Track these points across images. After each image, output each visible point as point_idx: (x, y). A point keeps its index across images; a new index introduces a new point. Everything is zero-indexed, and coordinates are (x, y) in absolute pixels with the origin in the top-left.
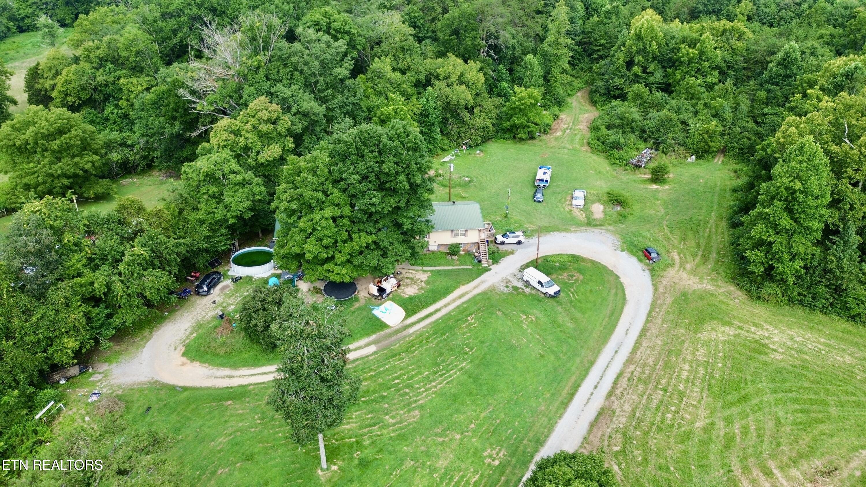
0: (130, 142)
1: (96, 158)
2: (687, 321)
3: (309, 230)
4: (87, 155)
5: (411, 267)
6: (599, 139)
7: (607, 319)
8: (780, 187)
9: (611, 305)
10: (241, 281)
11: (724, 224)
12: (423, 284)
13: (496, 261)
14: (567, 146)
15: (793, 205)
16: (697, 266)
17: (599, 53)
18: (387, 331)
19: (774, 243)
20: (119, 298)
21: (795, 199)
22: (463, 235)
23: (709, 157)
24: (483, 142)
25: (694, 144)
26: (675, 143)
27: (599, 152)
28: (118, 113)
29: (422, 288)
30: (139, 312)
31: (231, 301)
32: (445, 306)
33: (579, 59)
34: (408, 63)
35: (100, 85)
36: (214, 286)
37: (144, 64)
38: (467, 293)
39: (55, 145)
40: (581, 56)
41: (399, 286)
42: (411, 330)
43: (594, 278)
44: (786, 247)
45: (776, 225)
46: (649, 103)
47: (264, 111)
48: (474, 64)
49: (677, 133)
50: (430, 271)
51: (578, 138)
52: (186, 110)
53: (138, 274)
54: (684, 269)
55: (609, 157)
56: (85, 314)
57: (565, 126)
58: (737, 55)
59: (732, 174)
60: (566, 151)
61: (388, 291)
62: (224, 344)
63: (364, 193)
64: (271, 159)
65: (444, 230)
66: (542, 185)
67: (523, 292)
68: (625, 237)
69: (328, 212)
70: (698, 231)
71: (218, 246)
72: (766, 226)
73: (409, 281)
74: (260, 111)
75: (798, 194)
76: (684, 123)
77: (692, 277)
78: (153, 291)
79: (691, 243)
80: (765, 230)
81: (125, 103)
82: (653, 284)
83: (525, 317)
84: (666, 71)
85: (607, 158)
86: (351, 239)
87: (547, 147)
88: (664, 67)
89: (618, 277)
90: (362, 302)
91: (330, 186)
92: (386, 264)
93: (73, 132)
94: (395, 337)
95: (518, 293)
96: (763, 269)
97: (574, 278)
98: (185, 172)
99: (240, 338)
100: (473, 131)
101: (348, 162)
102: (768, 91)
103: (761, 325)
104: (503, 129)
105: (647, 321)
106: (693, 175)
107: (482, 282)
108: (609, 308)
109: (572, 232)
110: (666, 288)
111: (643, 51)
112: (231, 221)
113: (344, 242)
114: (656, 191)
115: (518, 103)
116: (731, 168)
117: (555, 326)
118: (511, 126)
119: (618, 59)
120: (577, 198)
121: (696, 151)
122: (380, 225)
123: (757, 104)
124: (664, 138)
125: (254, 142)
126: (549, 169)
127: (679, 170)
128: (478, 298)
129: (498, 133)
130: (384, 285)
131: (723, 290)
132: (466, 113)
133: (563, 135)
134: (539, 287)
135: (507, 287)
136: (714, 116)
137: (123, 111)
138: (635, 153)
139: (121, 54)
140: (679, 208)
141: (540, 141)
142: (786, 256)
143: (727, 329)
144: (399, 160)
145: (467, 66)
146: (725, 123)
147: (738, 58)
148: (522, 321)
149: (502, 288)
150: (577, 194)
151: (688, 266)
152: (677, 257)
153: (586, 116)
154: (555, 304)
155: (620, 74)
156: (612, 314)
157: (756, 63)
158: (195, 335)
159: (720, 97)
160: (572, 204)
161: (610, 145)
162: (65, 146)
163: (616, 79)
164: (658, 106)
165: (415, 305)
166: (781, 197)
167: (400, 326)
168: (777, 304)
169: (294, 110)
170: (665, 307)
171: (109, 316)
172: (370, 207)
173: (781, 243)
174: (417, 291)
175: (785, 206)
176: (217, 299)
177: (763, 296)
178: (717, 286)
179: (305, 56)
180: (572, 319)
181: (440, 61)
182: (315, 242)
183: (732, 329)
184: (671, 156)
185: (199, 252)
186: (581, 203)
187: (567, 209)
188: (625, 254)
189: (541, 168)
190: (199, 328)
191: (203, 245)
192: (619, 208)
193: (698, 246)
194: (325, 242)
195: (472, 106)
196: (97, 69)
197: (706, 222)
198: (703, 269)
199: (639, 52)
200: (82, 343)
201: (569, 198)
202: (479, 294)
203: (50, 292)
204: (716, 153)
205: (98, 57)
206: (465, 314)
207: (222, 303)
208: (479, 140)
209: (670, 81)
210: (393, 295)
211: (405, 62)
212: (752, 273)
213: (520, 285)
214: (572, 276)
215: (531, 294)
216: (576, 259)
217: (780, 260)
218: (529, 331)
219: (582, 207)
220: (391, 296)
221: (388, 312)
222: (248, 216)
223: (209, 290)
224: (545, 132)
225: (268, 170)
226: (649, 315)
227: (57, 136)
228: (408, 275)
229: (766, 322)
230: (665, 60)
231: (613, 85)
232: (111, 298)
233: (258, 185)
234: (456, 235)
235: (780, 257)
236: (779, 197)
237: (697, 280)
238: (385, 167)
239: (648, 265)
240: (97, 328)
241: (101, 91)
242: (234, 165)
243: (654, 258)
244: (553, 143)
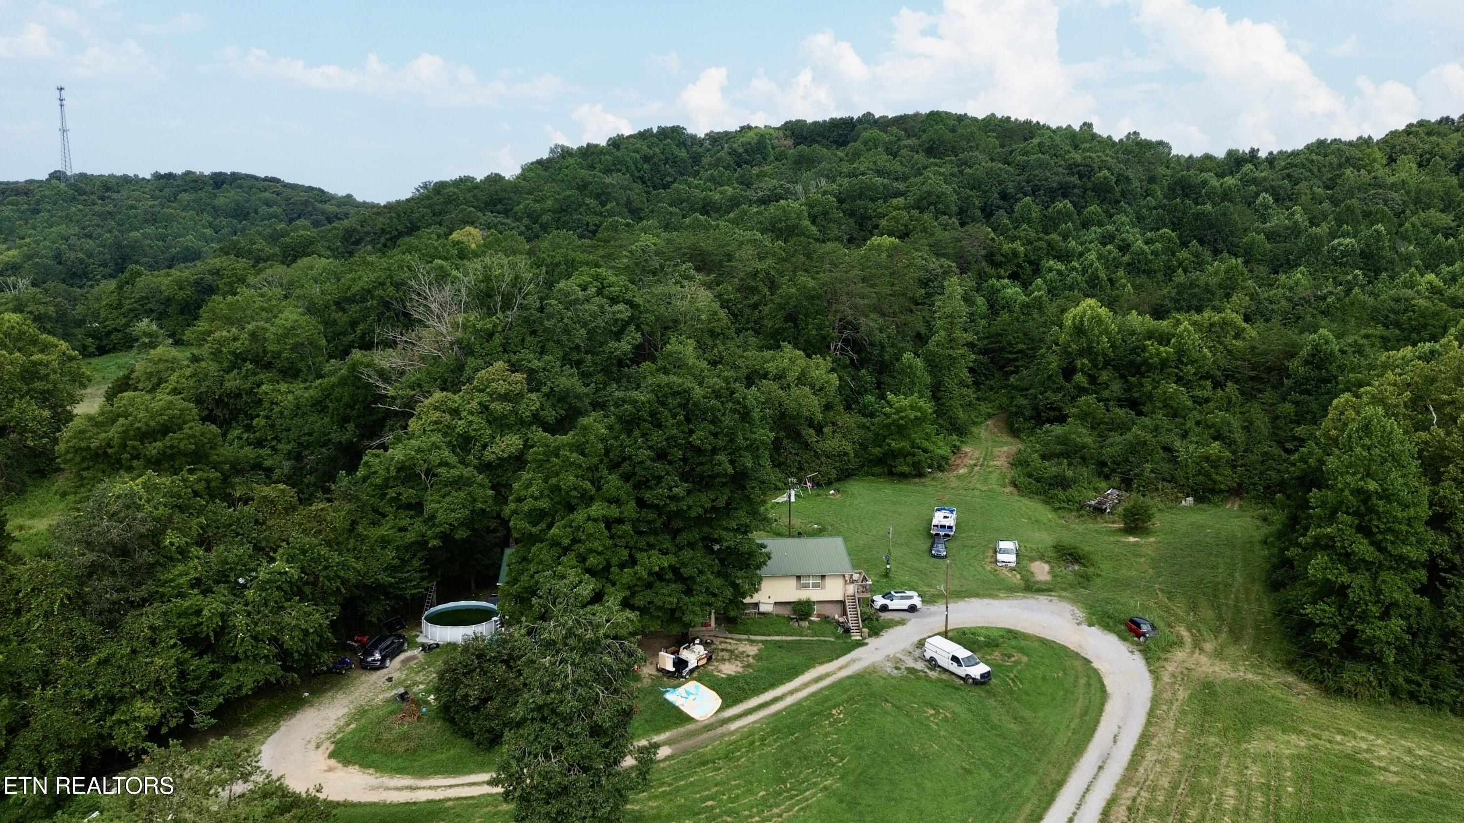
0: (267, 463)
1: (214, 474)
2: (1220, 725)
3: (566, 542)
4: (201, 470)
5: (729, 636)
6: (1030, 476)
7: (1077, 721)
8: (1342, 490)
9: (1081, 700)
10: (438, 650)
11: (1257, 588)
12: (751, 660)
13: (875, 632)
14: (978, 486)
15: (1370, 520)
16: (1222, 647)
17: (1017, 363)
18: (690, 727)
19: (1349, 586)
20: (238, 641)
21: (1371, 510)
22: (816, 586)
23: (1216, 499)
24: (839, 479)
25: (1188, 479)
26: (1156, 478)
27: (1033, 493)
28: (248, 438)
29: (749, 666)
30: (268, 668)
31: (419, 678)
32: (791, 693)
33: (985, 375)
34: (719, 352)
35: (228, 396)
36: (393, 655)
37: (300, 365)
38: (827, 675)
39: (153, 448)
40: (988, 369)
41: (709, 659)
42: (733, 726)
43: (1046, 661)
44: (1371, 594)
45: (1348, 555)
46: (1107, 423)
47: (501, 382)
48: (821, 360)
49: (1157, 463)
50: (761, 642)
51: (994, 477)
52: (367, 407)
53: (276, 602)
54: (1202, 650)
55: (1048, 500)
56: (179, 663)
57: (972, 462)
58: (1237, 359)
59: (1258, 522)
60: (977, 493)
61: (692, 664)
62: (404, 737)
63: (659, 479)
64: (505, 455)
65: (786, 576)
66: (942, 533)
67: (927, 676)
68: (1091, 607)
69: (597, 509)
70: (1215, 596)
71: (405, 589)
72: (1331, 559)
73: (726, 655)
74: (493, 380)
75: (1374, 500)
76: (1167, 449)
77: (1217, 662)
78: (295, 633)
79: (1209, 614)
80: (1330, 565)
81: (263, 422)
82: (1150, 671)
83: (933, 712)
84: (1127, 381)
85: (1046, 503)
86: (633, 561)
87: (946, 488)
88: (1123, 376)
89: (1088, 662)
90: (646, 682)
91: (606, 472)
92: (691, 607)
93: (185, 431)
94: (705, 736)
95: (918, 678)
96: (1338, 637)
97: (1013, 659)
98: (366, 463)
99: (434, 730)
100: (823, 459)
101: (637, 433)
102: (1297, 403)
103: (1350, 732)
104: (871, 461)
105: (1149, 723)
106: (1193, 523)
107: (854, 661)
108: (1080, 704)
109: (1001, 598)
110: (1173, 676)
111: (1088, 351)
112: (433, 543)
113: (622, 566)
114: (1136, 544)
115: (895, 417)
116: (1255, 514)
117: (988, 727)
118: (885, 454)
119: (1049, 363)
120: (1005, 552)
121: (1193, 490)
122: (682, 538)
123: (1281, 422)
124: (1137, 471)
125: (481, 429)
126: (952, 512)
127: (1167, 517)
128: (847, 682)
129: (863, 466)
130: (685, 654)
131: (1275, 680)
132: (812, 431)
133: (970, 473)
134: (953, 667)
135: (897, 668)
136: (1215, 439)
137: (257, 434)
138: (1091, 493)
139: (269, 348)
140: (1177, 567)
141: (933, 479)
142: (1374, 609)
143: (1293, 738)
144: (718, 430)
145: (811, 363)
146: (1233, 447)
147: (1239, 363)
148: (927, 718)
149: (889, 670)
150: (1003, 545)
151: (1208, 647)
152: (1185, 634)
153: (1005, 449)
154: (983, 695)
155: (1054, 386)
156: (1085, 713)
157: (1269, 370)
158: (353, 726)
159: (1220, 410)
160: (996, 561)
161: (1049, 481)
162: (169, 451)
163: (1049, 394)
164: (1122, 428)
165: (739, 688)
166: (1348, 508)
167: (713, 720)
168: (1374, 702)
169: (545, 389)
170: (1176, 704)
171: (215, 675)
172: (668, 502)
173: (1362, 587)
174: (740, 670)
175: (1357, 522)
176: (396, 676)
177: (1347, 686)
178: (1264, 674)
179: (566, 320)
180: (1015, 719)
181: (768, 354)
182: (574, 562)
183: (1302, 738)
184: (1152, 498)
185: (374, 590)
186: (1012, 558)
187: (989, 568)
188: (1094, 629)
189: (938, 510)
190: (362, 716)
191: (384, 578)
192: (1076, 567)
193: (1220, 617)
194: (592, 561)
195: (819, 422)
196: (228, 371)
197: (1227, 586)
198: (1232, 651)
199: (1082, 353)
200: (164, 716)
201: (990, 553)
202: (848, 677)
203: (129, 619)
204: (1226, 494)
205: (234, 353)
206: (826, 705)
207: (405, 680)
208: (834, 474)
209: (1137, 395)
210: (699, 673)
211: (716, 351)
212: (1322, 646)
213: (920, 666)
214: (1010, 656)
215: (940, 680)
216: (1012, 634)
217: (1364, 617)
218: (942, 733)
219: (1013, 565)
220: (695, 675)
221: (691, 697)
222: (462, 534)
223: (383, 660)
224: (940, 468)
225: (498, 476)
226: (1151, 714)
227: (159, 436)
228: (724, 646)
229: (1359, 728)
230: (1123, 365)
231: (1045, 402)
232: (225, 643)
233: (481, 486)
234: (806, 586)
235: (1364, 612)
236: (1344, 509)
237: (1227, 666)
238: (695, 439)
239: (1138, 644)
240: (193, 693)
241: (227, 404)
242: (446, 453)
243: (1148, 632)
244: (954, 483)
